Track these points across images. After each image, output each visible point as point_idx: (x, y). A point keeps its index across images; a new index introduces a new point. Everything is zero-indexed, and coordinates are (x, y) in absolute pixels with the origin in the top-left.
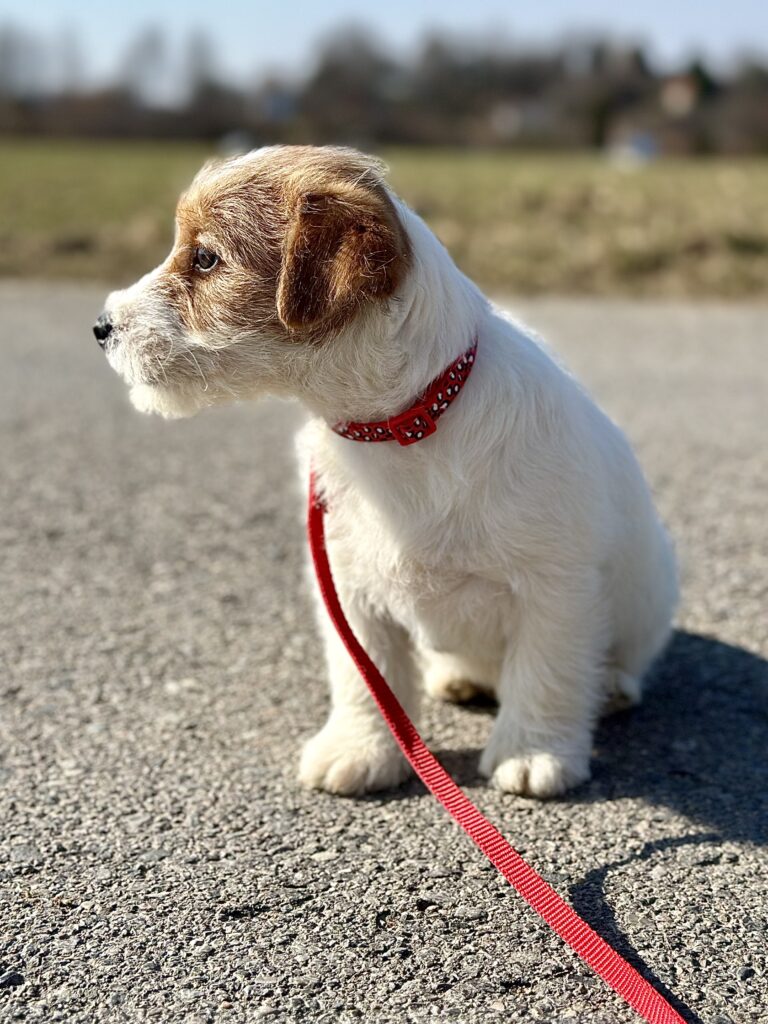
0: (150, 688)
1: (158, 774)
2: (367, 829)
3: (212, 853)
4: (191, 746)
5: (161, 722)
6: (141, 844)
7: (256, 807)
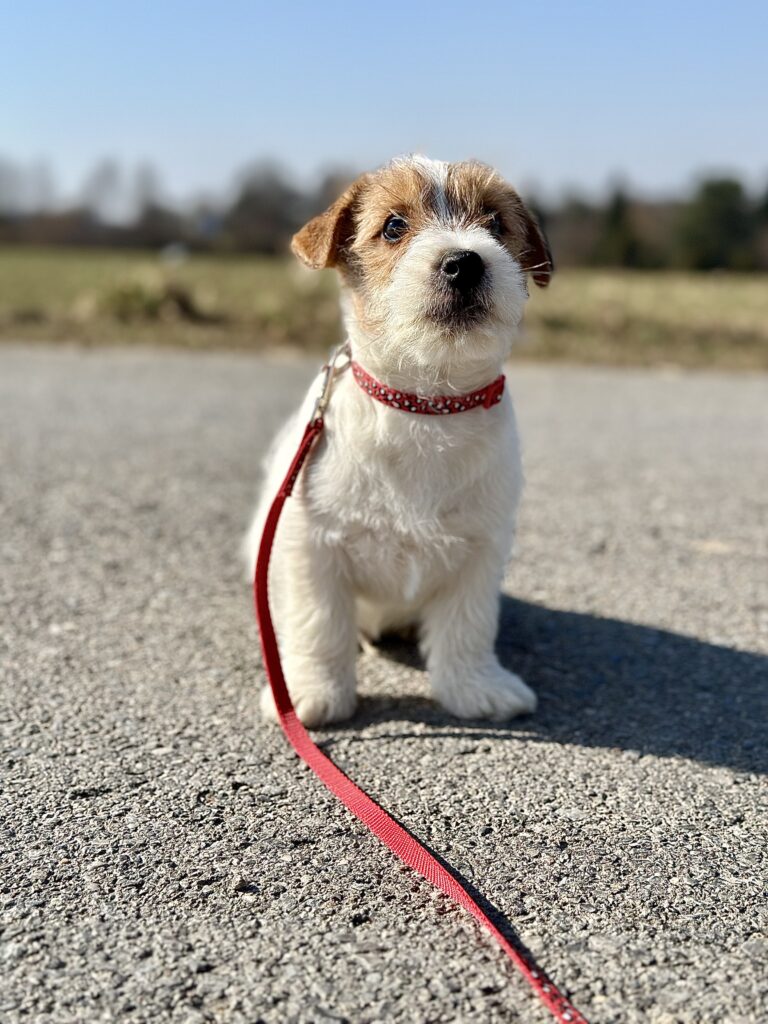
0: (37, 630)
1: (34, 693)
2: (200, 732)
3: (70, 750)
4: (65, 671)
5: (42, 654)
6: (12, 744)
7: (112, 716)
